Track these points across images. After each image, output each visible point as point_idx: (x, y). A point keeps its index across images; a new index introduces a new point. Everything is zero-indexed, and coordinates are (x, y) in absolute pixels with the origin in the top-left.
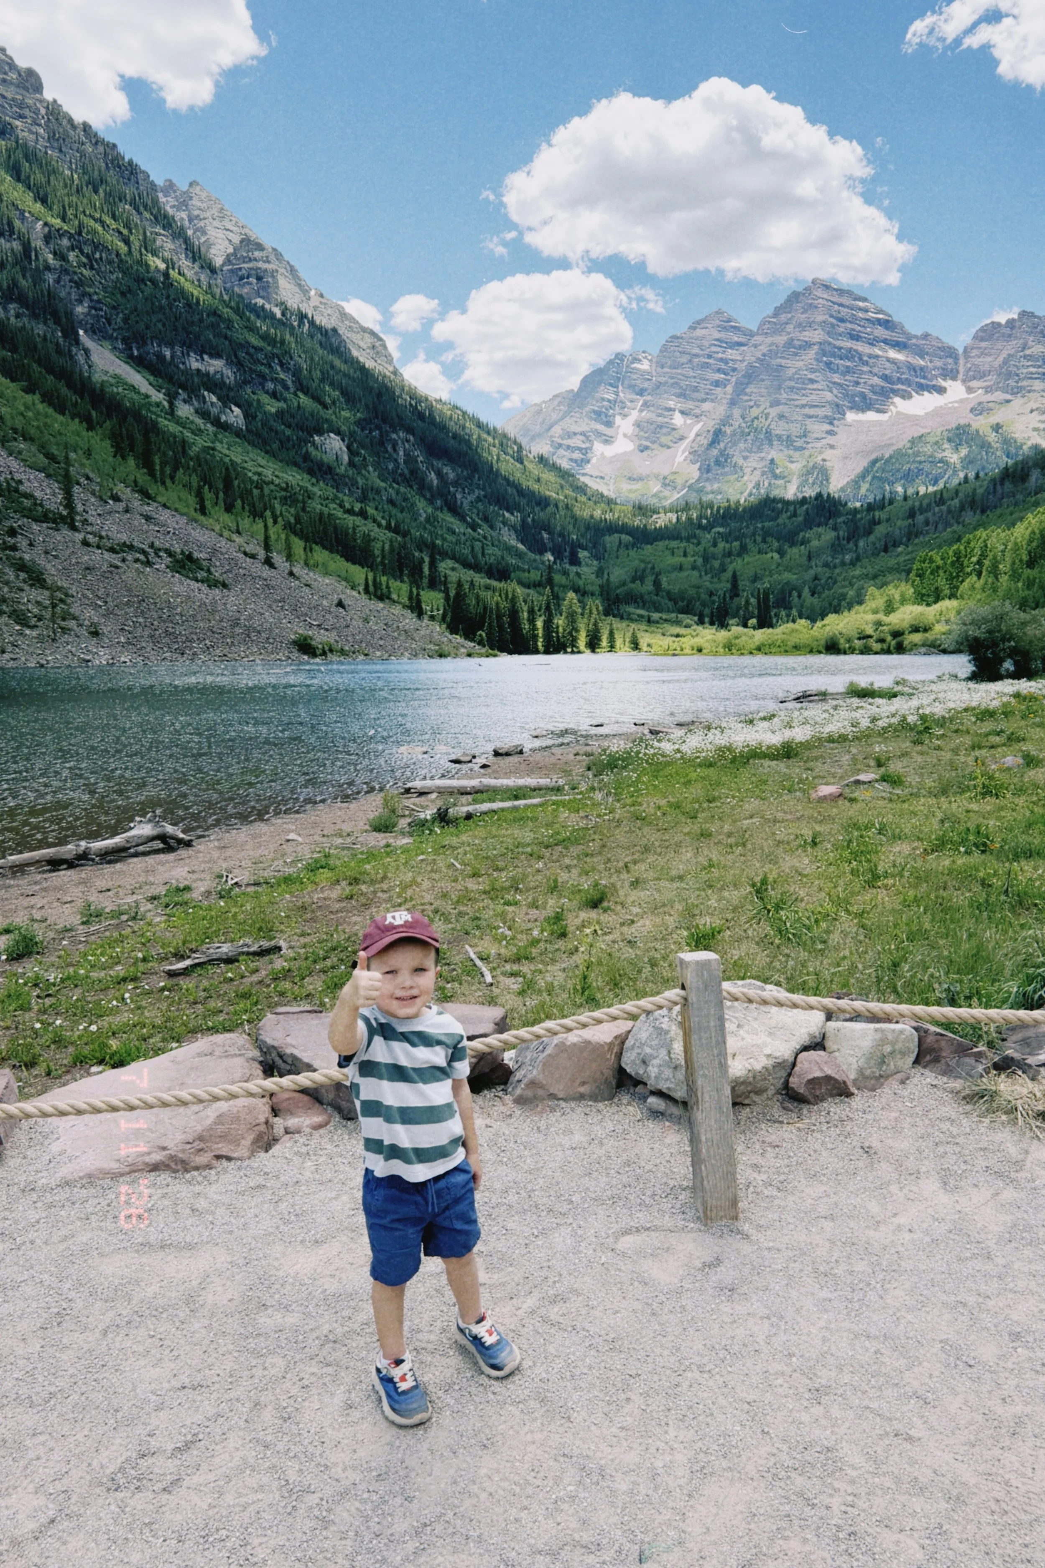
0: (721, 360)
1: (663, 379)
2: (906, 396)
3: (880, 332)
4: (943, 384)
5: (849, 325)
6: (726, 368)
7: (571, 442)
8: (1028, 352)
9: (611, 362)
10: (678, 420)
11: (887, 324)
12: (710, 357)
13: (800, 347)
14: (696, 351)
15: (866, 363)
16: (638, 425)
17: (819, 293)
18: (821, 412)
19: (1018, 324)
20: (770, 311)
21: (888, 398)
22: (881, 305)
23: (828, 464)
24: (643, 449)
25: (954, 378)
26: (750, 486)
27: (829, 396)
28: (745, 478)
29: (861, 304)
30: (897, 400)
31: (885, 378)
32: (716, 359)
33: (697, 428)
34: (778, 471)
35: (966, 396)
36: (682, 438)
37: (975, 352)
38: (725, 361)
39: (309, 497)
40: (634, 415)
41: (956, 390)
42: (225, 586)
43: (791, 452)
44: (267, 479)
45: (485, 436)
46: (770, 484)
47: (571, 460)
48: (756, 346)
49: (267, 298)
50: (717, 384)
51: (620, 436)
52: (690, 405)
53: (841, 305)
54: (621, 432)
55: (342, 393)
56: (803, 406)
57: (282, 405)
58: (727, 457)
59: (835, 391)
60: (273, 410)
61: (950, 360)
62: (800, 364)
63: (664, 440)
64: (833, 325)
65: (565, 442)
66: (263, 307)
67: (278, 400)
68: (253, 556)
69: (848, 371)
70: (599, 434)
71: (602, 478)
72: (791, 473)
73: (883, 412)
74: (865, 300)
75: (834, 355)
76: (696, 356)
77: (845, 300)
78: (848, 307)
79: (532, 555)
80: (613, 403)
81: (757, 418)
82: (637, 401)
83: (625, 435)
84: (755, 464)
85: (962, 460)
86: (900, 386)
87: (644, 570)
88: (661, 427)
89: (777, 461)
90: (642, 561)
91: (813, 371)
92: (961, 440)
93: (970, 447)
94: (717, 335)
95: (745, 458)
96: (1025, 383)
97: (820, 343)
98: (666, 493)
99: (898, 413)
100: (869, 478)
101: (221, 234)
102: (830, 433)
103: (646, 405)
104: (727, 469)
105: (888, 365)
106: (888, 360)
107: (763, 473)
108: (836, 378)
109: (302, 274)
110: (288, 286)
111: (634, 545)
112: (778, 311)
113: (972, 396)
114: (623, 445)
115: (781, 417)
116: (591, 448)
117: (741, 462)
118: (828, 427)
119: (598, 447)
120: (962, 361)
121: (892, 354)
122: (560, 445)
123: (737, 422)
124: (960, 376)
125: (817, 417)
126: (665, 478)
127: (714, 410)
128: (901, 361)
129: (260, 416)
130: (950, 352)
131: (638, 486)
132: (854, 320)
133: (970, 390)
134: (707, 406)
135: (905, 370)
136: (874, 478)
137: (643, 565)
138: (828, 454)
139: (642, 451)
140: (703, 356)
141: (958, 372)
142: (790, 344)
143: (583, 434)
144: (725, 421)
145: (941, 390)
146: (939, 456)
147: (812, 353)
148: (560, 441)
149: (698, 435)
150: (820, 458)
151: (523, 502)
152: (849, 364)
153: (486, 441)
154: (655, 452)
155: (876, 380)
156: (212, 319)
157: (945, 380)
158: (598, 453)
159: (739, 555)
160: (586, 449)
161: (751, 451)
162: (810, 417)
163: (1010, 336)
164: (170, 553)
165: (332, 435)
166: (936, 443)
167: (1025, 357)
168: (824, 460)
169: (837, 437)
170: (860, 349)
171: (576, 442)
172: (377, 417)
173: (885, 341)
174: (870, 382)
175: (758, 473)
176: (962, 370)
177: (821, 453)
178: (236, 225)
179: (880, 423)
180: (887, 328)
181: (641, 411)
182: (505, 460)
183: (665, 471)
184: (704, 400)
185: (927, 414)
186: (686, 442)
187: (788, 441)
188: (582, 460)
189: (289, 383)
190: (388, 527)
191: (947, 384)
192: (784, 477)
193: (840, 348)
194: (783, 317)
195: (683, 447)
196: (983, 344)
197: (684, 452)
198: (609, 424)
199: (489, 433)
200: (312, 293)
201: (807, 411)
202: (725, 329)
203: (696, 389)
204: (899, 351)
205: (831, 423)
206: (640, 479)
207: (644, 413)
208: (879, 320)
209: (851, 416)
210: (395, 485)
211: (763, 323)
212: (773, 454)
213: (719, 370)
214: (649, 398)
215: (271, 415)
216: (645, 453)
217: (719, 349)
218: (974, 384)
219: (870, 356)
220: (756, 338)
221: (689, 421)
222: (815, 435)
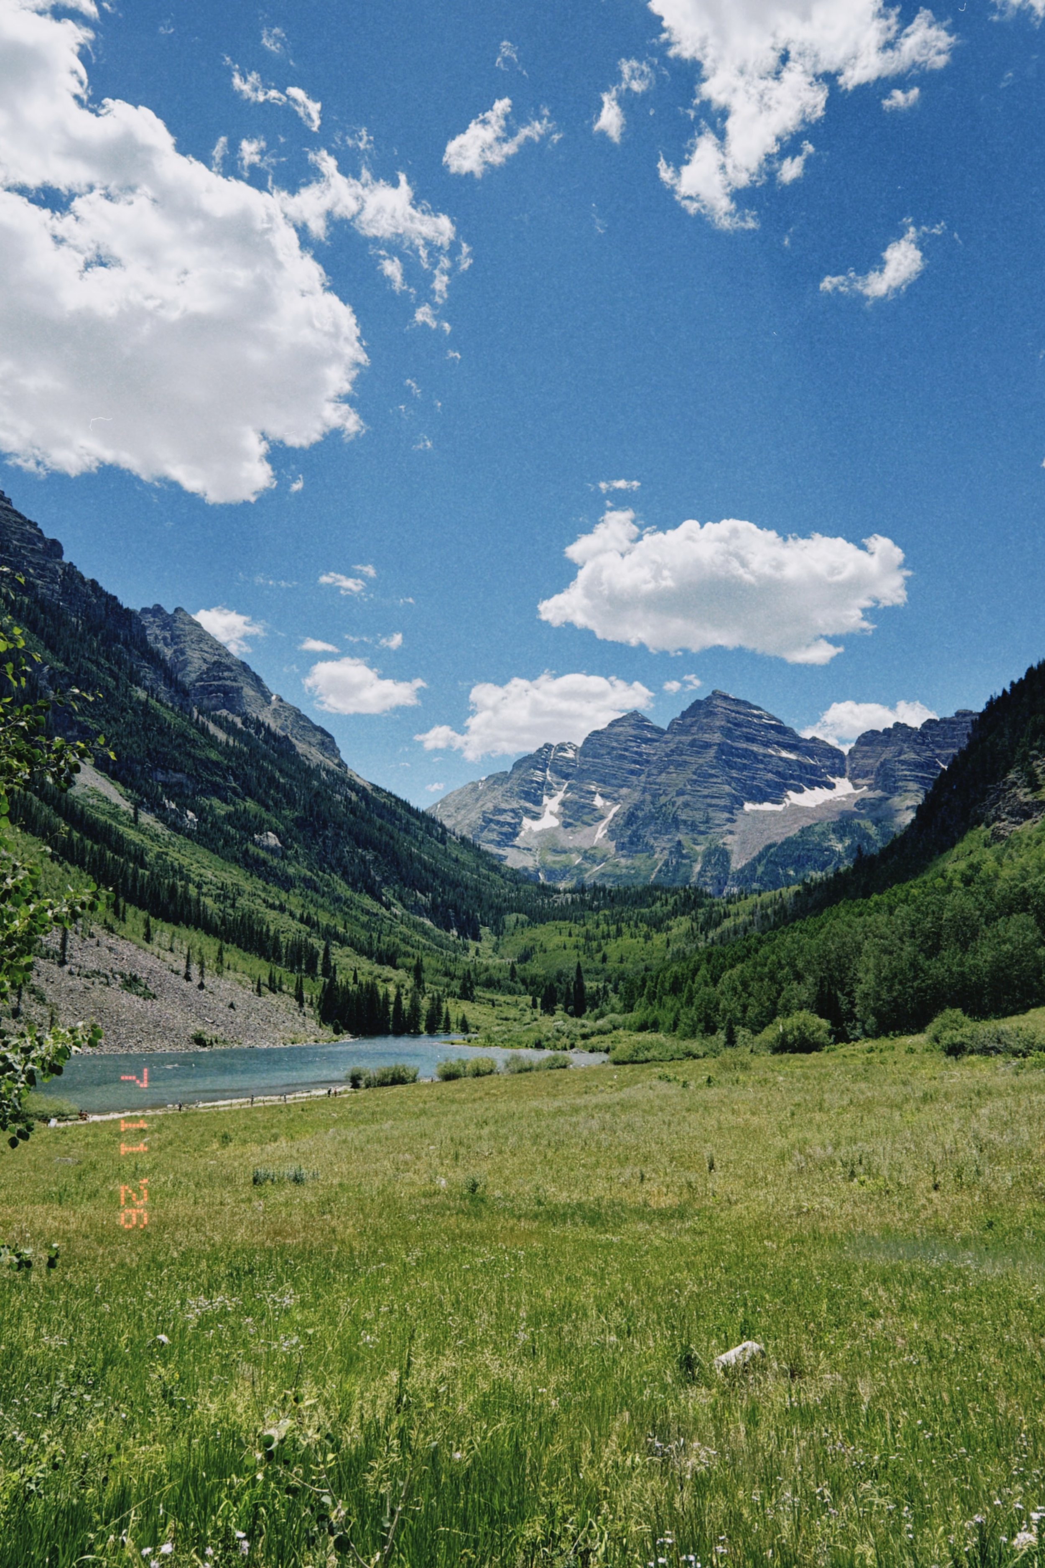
0: (636, 753)
1: (585, 767)
2: (799, 790)
3: (773, 735)
4: (832, 780)
5: (745, 730)
6: (642, 760)
7: (501, 818)
8: (902, 758)
9: (540, 750)
10: (598, 801)
11: (781, 729)
12: (626, 750)
13: (701, 747)
14: (615, 744)
15: (762, 762)
16: (563, 804)
17: (718, 702)
18: (721, 802)
19: (893, 733)
20: (678, 715)
21: (782, 790)
22: (772, 712)
23: (728, 848)
24: (566, 825)
25: (842, 776)
26: (660, 864)
27: (727, 788)
28: (656, 856)
29: (755, 712)
30: (790, 793)
31: (778, 774)
32: (632, 752)
33: (616, 809)
34: (684, 852)
35: (853, 791)
36: (602, 818)
37: (858, 755)
38: (640, 754)
39: (239, 894)
40: (560, 795)
41: (844, 787)
42: (155, 997)
43: (695, 836)
44: (207, 880)
45: (413, 820)
46: (677, 862)
47: (501, 833)
48: (666, 743)
49: (232, 710)
50: (632, 772)
51: (547, 814)
52: (608, 790)
53: (738, 712)
54: (547, 809)
55: (284, 796)
56: (706, 797)
57: (231, 808)
58: (639, 838)
59: (733, 785)
60: (223, 813)
61: (837, 761)
62: (701, 761)
63: (586, 818)
64: (729, 729)
65: (496, 818)
66: (226, 718)
67: (228, 804)
68: (177, 973)
69: (745, 767)
70: (527, 811)
71: (529, 850)
72: (696, 854)
73: (779, 803)
74: (758, 708)
75: (732, 754)
76: (613, 748)
77: (741, 709)
78: (744, 715)
79: (438, 931)
80: (541, 785)
81: (665, 805)
82: (563, 784)
83: (552, 813)
84: (663, 845)
85: (847, 849)
86: (792, 782)
87: (533, 948)
88: (583, 807)
89: (684, 843)
90: (534, 939)
91: (714, 767)
92: (845, 831)
93: (853, 838)
94: (634, 732)
95: (655, 839)
96: (900, 784)
97: (719, 744)
98: (587, 866)
99: (792, 805)
100: (764, 861)
101: (197, 654)
102: (732, 821)
103: (570, 788)
104: (640, 848)
105: (781, 763)
106: (781, 759)
107: (671, 853)
108: (734, 774)
109: (266, 682)
110: (252, 693)
111: (529, 924)
112: (684, 715)
113: (858, 792)
114: (549, 821)
115: (686, 805)
116: (520, 824)
117: (652, 841)
118: (727, 815)
119: (527, 822)
120: (847, 763)
121: (784, 754)
122: (491, 821)
123: (648, 808)
124: (847, 774)
125: (717, 806)
126: (586, 852)
127: (631, 795)
128: (792, 760)
129: (210, 819)
130: (834, 753)
131: (562, 858)
132: (750, 724)
133: (856, 787)
134: (624, 791)
135: (796, 768)
136: (769, 862)
137: (531, 944)
138: (729, 839)
139: (566, 827)
140: (621, 749)
141: (845, 771)
142: (692, 744)
143: (513, 811)
144: (637, 807)
145: (831, 786)
146: (826, 845)
147: (712, 752)
148: (491, 816)
149: (615, 815)
150: (721, 841)
151: (436, 883)
152: (745, 761)
153: (413, 824)
154: (578, 829)
155: (770, 776)
156: (180, 740)
157: (834, 777)
158: (526, 828)
159: (616, 938)
160: (515, 824)
161: (660, 833)
162: (710, 805)
163: (887, 742)
164: (123, 976)
165: (270, 833)
166: (823, 833)
167: (900, 761)
168: (724, 844)
169: (737, 824)
170: (755, 749)
171: (508, 818)
172: (311, 816)
173: (778, 743)
174: (766, 777)
175: (666, 852)
176: (848, 769)
177: (722, 838)
178: (211, 647)
179: (773, 813)
180: (779, 733)
181: (566, 792)
182: (429, 842)
183: (586, 846)
184: (622, 786)
185: (817, 806)
186: (606, 821)
187: (693, 827)
188: (511, 833)
189: (239, 789)
190: (301, 920)
191: (836, 780)
192: (689, 858)
193: (737, 749)
194: (688, 721)
195: (602, 825)
196: (866, 748)
197: (603, 829)
198: (538, 802)
199: (418, 818)
200: (274, 698)
201: (709, 800)
202: (639, 727)
203: (614, 776)
204: (791, 752)
205: (732, 813)
206: (565, 852)
207: (569, 795)
208: (771, 725)
209: (748, 806)
210: (321, 873)
211: (673, 723)
212: (680, 837)
213: (636, 762)
214: (573, 782)
215: (219, 817)
216: (569, 829)
217: (633, 744)
218: (859, 781)
219: (765, 756)
220: (667, 736)
221: (608, 804)
222: (717, 822)
